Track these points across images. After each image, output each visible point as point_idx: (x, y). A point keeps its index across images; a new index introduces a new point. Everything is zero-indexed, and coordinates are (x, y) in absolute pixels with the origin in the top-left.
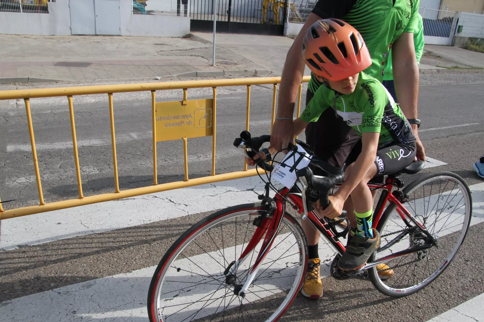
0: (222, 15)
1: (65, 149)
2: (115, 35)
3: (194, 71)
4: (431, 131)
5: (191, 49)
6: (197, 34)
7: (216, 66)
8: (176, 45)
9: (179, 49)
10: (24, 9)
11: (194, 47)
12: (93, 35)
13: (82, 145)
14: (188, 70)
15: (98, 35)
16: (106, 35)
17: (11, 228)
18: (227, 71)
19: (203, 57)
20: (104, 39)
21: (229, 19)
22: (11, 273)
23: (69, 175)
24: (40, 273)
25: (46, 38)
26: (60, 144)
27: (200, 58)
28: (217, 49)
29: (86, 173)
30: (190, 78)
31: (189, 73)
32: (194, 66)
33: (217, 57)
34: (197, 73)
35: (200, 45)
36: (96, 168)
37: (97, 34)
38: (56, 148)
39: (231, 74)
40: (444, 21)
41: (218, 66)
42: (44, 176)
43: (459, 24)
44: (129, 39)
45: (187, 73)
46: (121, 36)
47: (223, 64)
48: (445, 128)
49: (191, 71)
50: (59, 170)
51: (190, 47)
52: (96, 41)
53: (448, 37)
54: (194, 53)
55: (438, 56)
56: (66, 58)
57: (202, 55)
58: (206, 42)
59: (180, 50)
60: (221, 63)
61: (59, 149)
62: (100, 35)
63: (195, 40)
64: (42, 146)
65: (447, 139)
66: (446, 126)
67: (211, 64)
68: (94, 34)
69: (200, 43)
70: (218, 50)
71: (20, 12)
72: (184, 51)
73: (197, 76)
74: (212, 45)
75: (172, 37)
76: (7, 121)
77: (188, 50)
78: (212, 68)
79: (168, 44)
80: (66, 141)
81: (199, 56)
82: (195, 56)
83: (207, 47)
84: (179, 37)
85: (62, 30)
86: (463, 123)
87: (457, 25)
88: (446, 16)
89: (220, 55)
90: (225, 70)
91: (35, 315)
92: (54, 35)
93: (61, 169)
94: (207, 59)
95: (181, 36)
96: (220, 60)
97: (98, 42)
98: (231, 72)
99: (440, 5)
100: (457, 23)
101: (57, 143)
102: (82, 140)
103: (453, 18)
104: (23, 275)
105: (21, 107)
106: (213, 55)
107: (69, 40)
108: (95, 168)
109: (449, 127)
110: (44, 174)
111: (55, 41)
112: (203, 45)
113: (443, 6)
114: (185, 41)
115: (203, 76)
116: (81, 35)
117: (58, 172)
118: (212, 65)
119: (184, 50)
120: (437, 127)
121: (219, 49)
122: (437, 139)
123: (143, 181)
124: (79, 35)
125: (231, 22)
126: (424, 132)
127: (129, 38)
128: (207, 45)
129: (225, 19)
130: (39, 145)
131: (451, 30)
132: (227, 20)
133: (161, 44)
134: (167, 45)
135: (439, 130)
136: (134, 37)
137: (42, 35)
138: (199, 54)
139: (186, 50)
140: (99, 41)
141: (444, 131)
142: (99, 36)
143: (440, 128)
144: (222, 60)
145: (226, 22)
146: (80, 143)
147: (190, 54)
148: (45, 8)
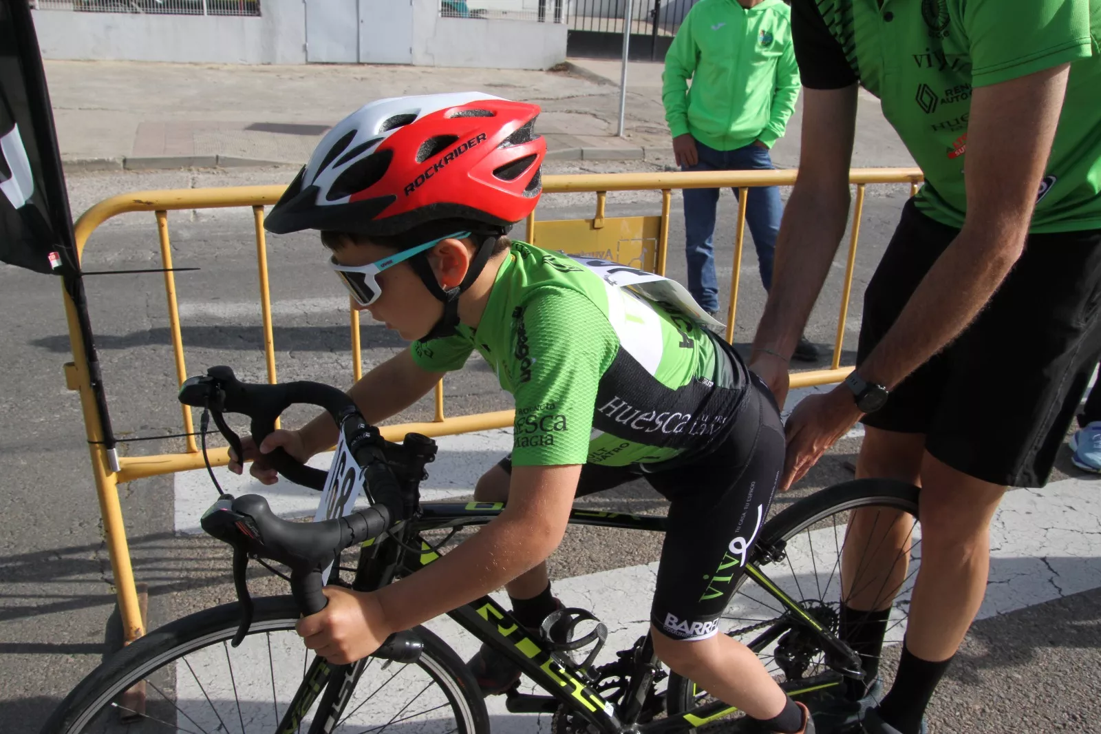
0: (639, 20)
1: (301, 316)
2: (399, 64)
3: (578, 148)
5: (569, 97)
6: (581, 63)
7: (626, 138)
8: (535, 87)
9: (543, 96)
10: (210, 9)
11: (574, 93)
12: (352, 64)
13: (336, 307)
14: (563, 145)
15: (363, 64)
16: (381, 64)
17: (196, 485)
18: (652, 148)
19: (595, 115)
20: (377, 73)
21: (655, 30)
22: (201, 586)
23: (313, 374)
24: (260, 590)
25: (253, 71)
26: (290, 303)
27: (589, 119)
28: (627, 97)
29: (348, 371)
30: (567, 162)
31: (565, 153)
32: (579, 137)
33: (629, 117)
34: (582, 151)
35: (589, 87)
36: (370, 360)
37: (361, 61)
38: (282, 311)
39: (661, 156)
41: (629, 136)
42: (260, 374)
44: (430, 73)
45: (562, 150)
46: (414, 66)
47: (642, 132)
49: (570, 147)
50: (289, 361)
51: (567, 93)
52: (359, 76)
54: (575, 107)
56: (297, 114)
57: (594, 112)
58: (601, 81)
59: (544, 99)
60: (636, 130)
61: (288, 316)
62: (368, 64)
63: (576, 78)
64: (250, 306)
67: (615, 132)
68: (355, 60)
69: (587, 83)
70: (629, 101)
71: (203, 14)
72: (552, 102)
73: (582, 159)
74: (617, 90)
75: (526, 70)
76: (176, 250)
77: (562, 99)
78: (616, 141)
79: (517, 85)
80: (302, 298)
81: (586, 113)
82: (577, 112)
83: (604, 92)
84: (541, 70)
85: (287, 51)
89: (635, 112)
90: (647, 147)
91: (256, 682)
92: (269, 64)
93: (294, 360)
94: (605, 121)
95: (546, 67)
96: (635, 124)
97: (362, 79)
98: (660, 151)
101: (283, 302)
102: (337, 296)
104: (227, 590)
105: (204, 220)
106: (621, 111)
107: (301, 75)
108: (368, 361)
110: (258, 369)
111: (273, 76)
112: (594, 89)
114: (554, 79)
115: (596, 160)
116: (327, 63)
117: (288, 367)
118: (617, 135)
119: (552, 99)
121: (632, 99)
123: (474, 394)
124: (323, 63)
125: (659, 37)
127: (430, 70)
128: (605, 89)
129: (646, 29)
130: (245, 304)
132: (650, 32)
133: (502, 86)
134: (515, 87)
136: (441, 69)
137: (244, 63)
138: (587, 109)
139: (558, 99)
140: (364, 76)
142: (366, 65)
144: (639, 124)
145: (649, 36)
146: (332, 303)
147: (566, 108)
148: (254, 6)
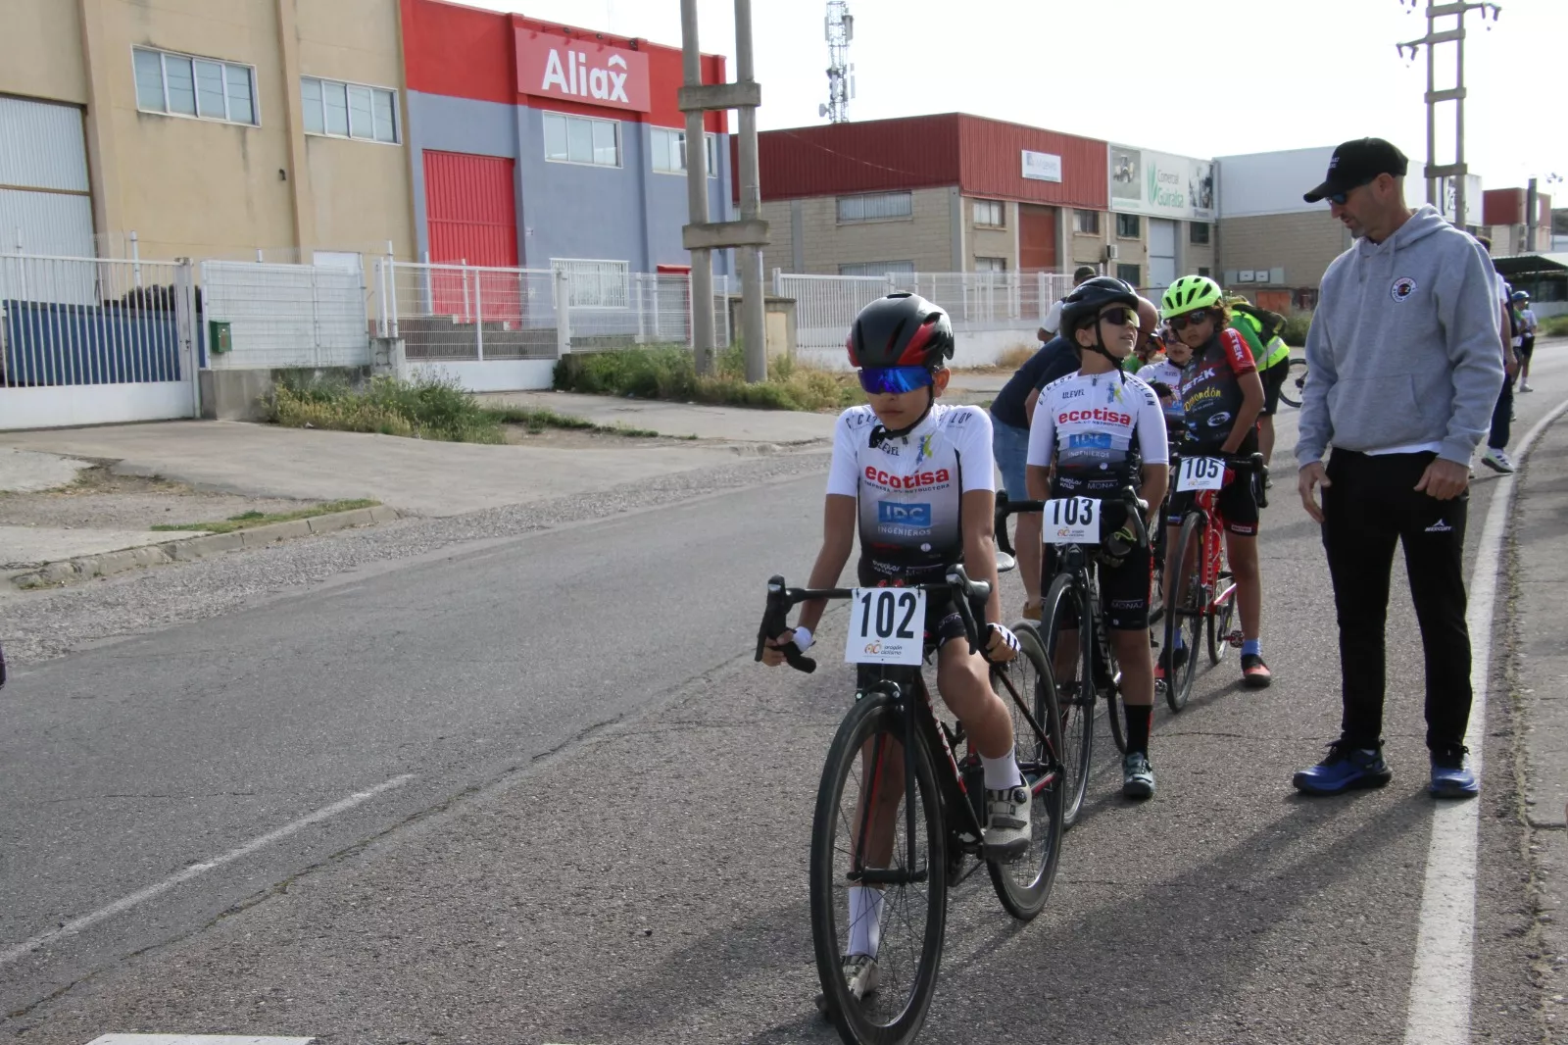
4: (197, 879)
40: (132, 306)
43: (209, 315)
48: (259, 842)
53: (178, 378)
55: (149, 474)
65: (282, 899)
66: (268, 827)
86: (342, 793)
87: (200, 321)
88: (142, 281)
99: (95, 231)
100: (199, 309)
103: (172, 289)
109: (278, 834)
113: (112, 238)
120: (223, 852)
122: (233, 918)
126: (158, 899)
131: (182, 347)
135: (235, 862)
141: (260, 859)
143: (236, 853)
